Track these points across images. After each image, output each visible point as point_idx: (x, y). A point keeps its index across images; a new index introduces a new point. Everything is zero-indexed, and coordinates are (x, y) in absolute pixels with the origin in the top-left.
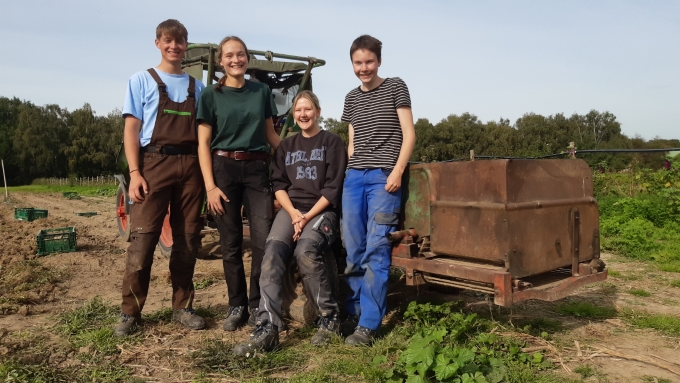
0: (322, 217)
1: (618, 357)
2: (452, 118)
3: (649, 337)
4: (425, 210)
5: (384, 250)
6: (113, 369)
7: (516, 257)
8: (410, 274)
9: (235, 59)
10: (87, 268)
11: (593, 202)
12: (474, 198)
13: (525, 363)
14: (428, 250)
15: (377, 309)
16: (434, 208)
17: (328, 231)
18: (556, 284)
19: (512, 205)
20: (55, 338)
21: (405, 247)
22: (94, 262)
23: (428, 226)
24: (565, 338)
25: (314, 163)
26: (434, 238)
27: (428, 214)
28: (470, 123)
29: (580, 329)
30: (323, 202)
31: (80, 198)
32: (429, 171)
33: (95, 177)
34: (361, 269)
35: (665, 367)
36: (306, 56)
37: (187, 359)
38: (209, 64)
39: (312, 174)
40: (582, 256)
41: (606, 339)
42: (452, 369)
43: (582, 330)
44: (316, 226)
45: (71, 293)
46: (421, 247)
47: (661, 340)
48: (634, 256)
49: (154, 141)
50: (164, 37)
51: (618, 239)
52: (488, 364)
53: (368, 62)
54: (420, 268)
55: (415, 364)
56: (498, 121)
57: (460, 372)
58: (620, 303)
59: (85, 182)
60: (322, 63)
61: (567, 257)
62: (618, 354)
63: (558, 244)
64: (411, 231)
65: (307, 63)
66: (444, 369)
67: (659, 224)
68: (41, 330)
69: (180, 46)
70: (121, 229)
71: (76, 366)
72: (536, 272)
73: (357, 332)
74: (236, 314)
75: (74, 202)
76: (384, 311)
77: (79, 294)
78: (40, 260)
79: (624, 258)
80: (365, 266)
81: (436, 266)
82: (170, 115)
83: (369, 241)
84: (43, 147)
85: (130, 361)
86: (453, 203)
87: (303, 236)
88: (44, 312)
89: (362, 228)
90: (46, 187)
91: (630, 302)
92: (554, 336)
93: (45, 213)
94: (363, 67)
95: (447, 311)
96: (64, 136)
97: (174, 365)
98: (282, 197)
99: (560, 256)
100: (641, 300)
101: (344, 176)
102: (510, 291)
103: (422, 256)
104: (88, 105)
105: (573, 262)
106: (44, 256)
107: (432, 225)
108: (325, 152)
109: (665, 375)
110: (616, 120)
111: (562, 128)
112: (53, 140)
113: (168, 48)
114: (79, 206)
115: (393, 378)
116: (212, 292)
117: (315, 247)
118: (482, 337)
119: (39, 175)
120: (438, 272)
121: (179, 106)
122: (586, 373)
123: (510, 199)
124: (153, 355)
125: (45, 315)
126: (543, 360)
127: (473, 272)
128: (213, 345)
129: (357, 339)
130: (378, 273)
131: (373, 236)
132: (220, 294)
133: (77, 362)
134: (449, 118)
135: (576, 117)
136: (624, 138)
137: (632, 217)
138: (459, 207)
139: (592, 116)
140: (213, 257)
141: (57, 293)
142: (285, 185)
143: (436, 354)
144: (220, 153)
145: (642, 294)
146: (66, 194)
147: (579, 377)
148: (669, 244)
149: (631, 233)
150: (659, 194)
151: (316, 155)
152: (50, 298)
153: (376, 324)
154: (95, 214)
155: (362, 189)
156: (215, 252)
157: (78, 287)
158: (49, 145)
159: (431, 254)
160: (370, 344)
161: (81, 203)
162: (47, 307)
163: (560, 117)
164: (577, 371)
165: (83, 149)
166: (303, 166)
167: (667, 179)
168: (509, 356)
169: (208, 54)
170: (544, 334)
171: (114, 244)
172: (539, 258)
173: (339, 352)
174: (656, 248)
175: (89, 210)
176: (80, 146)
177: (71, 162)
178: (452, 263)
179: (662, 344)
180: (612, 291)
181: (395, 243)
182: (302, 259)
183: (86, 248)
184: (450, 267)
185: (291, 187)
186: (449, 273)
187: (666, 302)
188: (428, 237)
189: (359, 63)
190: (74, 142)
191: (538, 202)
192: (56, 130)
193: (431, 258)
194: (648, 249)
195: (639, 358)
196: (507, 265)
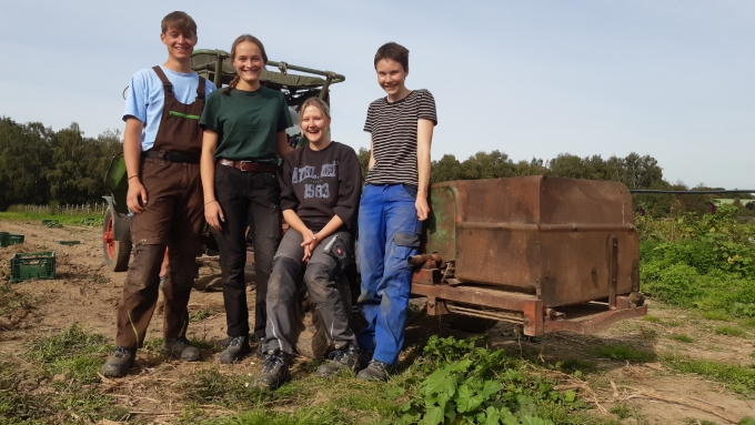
0: (334, 239)
1: (658, 399)
2: (480, 155)
3: (691, 381)
4: (450, 232)
5: (404, 275)
6: (92, 398)
7: (549, 284)
8: (432, 302)
9: (248, 64)
10: (67, 296)
11: (633, 230)
12: (504, 219)
13: (556, 402)
14: (453, 277)
15: (394, 340)
16: (460, 229)
17: (341, 254)
18: (590, 317)
19: (545, 226)
20: (27, 366)
21: (427, 272)
22: (75, 291)
23: (453, 250)
24: (601, 379)
25: (326, 180)
26: (459, 264)
27: (454, 236)
28: (500, 161)
29: (616, 371)
30: (335, 221)
31: (61, 227)
32: (456, 190)
33: (80, 205)
34: (376, 296)
35: (709, 409)
36: (324, 70)
37: (178, 389)
38: (216, 73)
39: (322, 192)
40: (620, 288)
41: (645, 381)
42: (475, 402)
43: (619, 372)
44: (327, 248)
45: (47, 321)
46: (445, 273)
47: (705, 384)
48: (676, 304)
49: (158, 146)
50: (169, 31)
51: (659, 285)
52: (516, 402)
53: (393, 73)
54: (443, 296)
55: (435, 395)
56: (530, 161)
57: (484, 405)
58: (660, 347)
59: (69, 211)
60: (342, 79)
61: (604, 287)
62: (658, 396)
63: (594, 273)
64: (434, 256)
65: (325, 78)
66: (468, 401)
67: (703, 271)
68: (11, 356)
69: (189, 41)
70: (106, 257)
71: (49, 394)
72: (570, 302)
73: (371, 366)
74: (236, 345)
75: (55, 230)
76: (401, 344)
77: (55, 322)
78: (13, 287)
79: (664, 305)
80: (381, 292)
81: (461, 293)
82: (176, 117)
83: (386, 265)
84: (22, 170)
85: (111, 391)
86: (481, 224)
87: (313, 260)
88: (15, 339)
89: (379, 251)
90: (24, 214)
91: (671, 347)
92: (589, 376)
93: (21, 239)
94: (387, 79)
95: (472, 345)
96: (47, 158)
97: (163, 397)
98: (290, 215)
99: (597, 286)
100: (683, 345)
101: (360, 192)
102: (541, 320)
103: (446, 282)
104: (75, 125)
105: (610, 293)
106: (17, 282)
107: (457, 248)
108: (337, 167)
109: (710, 418)
110: (657, 165)
111: (599, 171)
112: (33, 163)
113: (175, 43)
114: (60, 234)
115: (409, 412)
116: (208, 325)
117: (327, 272)
118: (510, 374)
119: (16, 201)
120: (462, 300)
121: (186, 108)
122: (622, 413)
123: (543, 220)
124: (138, 384)
125: (15, 342)
126: (576, 399)
127: (501, 299)
128: (207, 376)
129: (371, 373)
130: (396, 301)
131: (392, 259)
132: (217, 328)
133: (51, 390)
134: (478, 155)
135: (614, 160)
136: (665, 184)
137: (674, 262)
138: (488, 229)
139: (632, 159)
140: (210, 290)
141: (31, 320)
142: (293, 204)
143: (459, 384)
144: (225, 163)
145: (684, 340)
146: (45, 222)
147: (615, 417)
148: (713, 291)
149: (673, 278)
150: (703, 239)
151: (328, 170)
152: (23, 324)
153: (392, 358)
154: (78, 243)
155: (381, 207)
156: (214, 285)
157: (55, 315)
158: (30, 169)
159: (456, 281)
160: (386, 379)
161: (62, 232)
162: (19, 333)
163: (597, 159)
164: (614, 412)
165: (68, 173)
166: (312, 183)
167: (712, 223)
168: (539, 395)
169: (216, 63)
170: (578, 373)
171: (99, 273)
172: (573, 288)
173: (350, 387)
174: (700, 294)
175: (72, 238)
176: (65, 170)
177: (54, 188)
178: (478, 290)
179: (706, 388)
180: (651, 336)
181: (416, 267)
182: (312, 285)
183: (67, 276)
184: (475, 295)
185: (300, 206)
186: (474, 301)
187: (710, 349)
188: (453, 262)
189: (383, 73)
190: (58, 165)
191: (574, 225)
192: (38, 151)
193: (455, 286)
194: (691, 296)
195: (681, 400)
196: (539, 292)
